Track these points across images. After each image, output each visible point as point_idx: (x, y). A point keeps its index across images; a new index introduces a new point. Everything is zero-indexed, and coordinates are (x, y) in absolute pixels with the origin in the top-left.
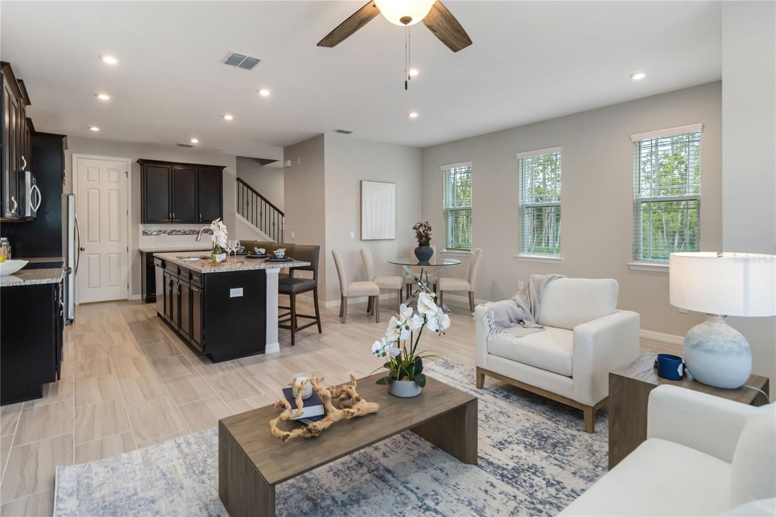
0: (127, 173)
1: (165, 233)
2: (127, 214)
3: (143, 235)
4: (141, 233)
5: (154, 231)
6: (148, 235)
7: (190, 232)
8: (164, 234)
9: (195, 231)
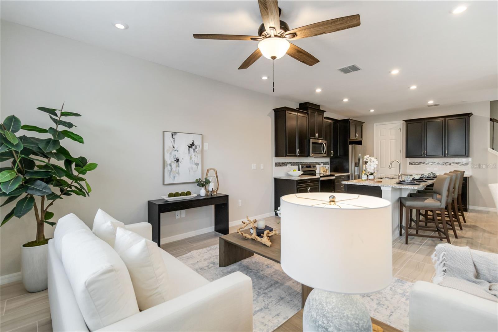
0: (400, 129)
1: (424, 163)
2: (400, 152)
3: (409, 164)
4: (408, 163)
5: (416, 163)
6: (413, 165)
7: (443, 163)
8: (423, 165)
9: (447, 163)
